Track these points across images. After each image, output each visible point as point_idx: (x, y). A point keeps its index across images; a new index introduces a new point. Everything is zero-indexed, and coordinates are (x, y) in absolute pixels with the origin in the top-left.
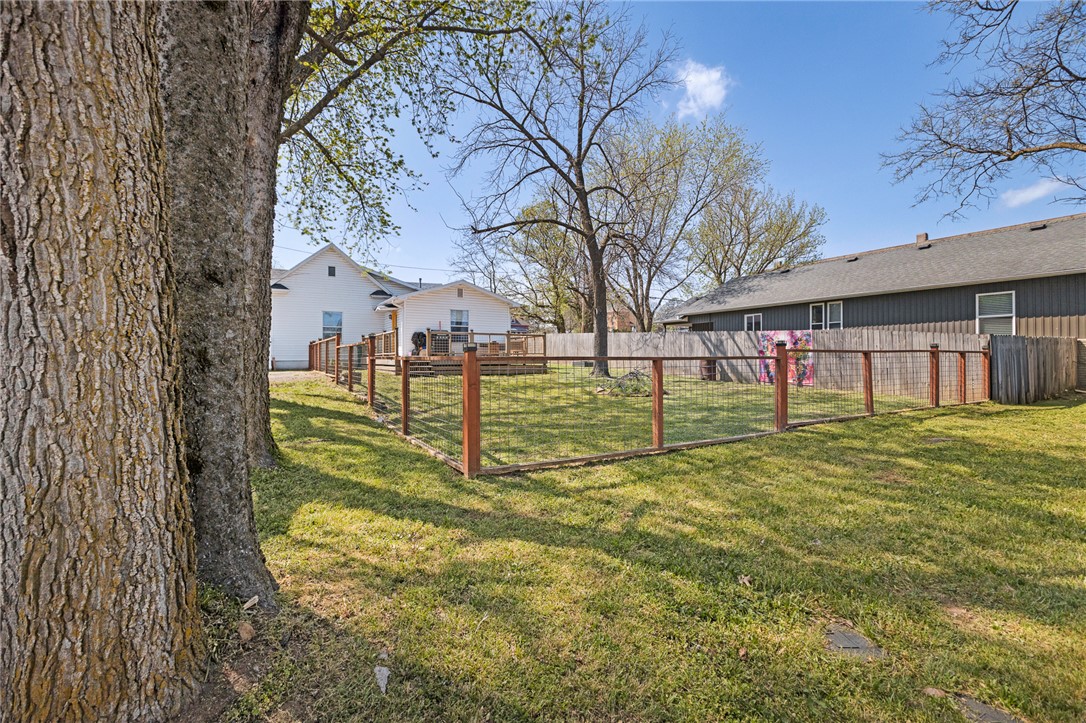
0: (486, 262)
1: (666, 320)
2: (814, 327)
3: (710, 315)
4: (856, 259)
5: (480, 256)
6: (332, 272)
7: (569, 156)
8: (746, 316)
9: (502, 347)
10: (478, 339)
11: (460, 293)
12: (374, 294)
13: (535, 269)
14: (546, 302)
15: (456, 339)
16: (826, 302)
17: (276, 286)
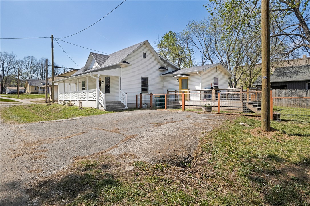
6: (145, 56)
8: (307, 83)
11: (216, 69)
12: (160, 68)
17: (124, 62)
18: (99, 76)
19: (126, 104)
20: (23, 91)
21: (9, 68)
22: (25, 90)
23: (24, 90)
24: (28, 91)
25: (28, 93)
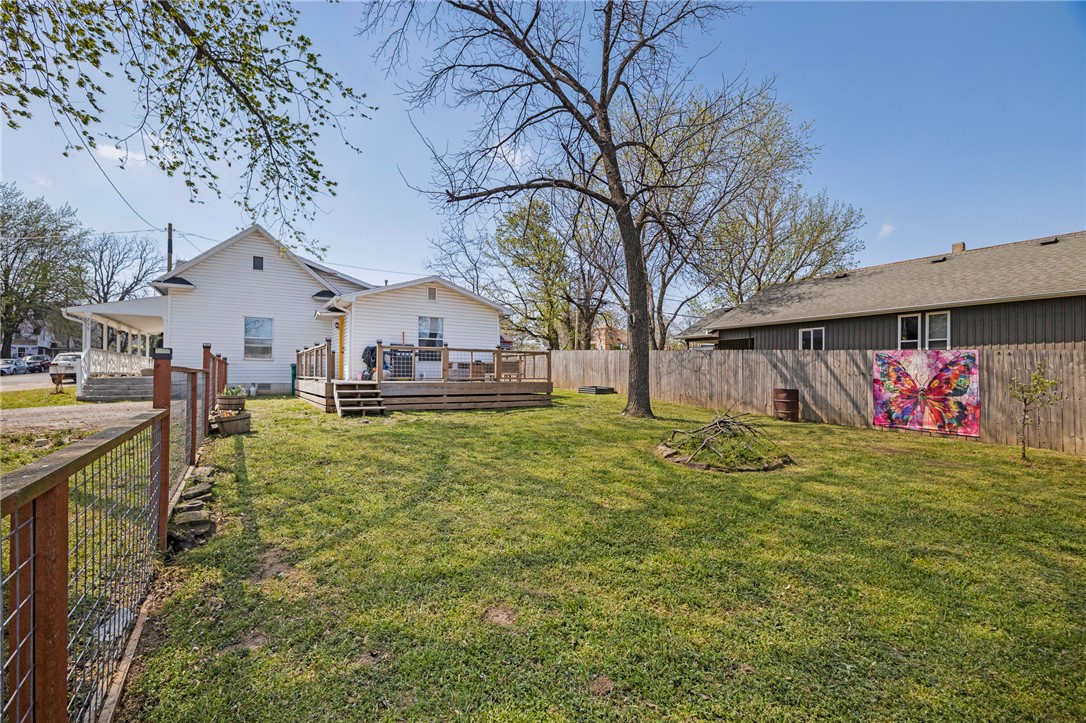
0: (469, 265)
1: (690, 336)
2: (904, 346)
3: (750, 329)
4: (944, 259)
5: (462, 257)
6: (258, 263)
7: (589, 99)
8: (801, 331)
9: (489, 368)
10: (454, 357)
11: (432, 294)
12: (318, 295)
13: (524, 277)
14: (537, 314)
15: (425, 356)
16: (923, 312)
17: (174, 280)
18: (87, 315)
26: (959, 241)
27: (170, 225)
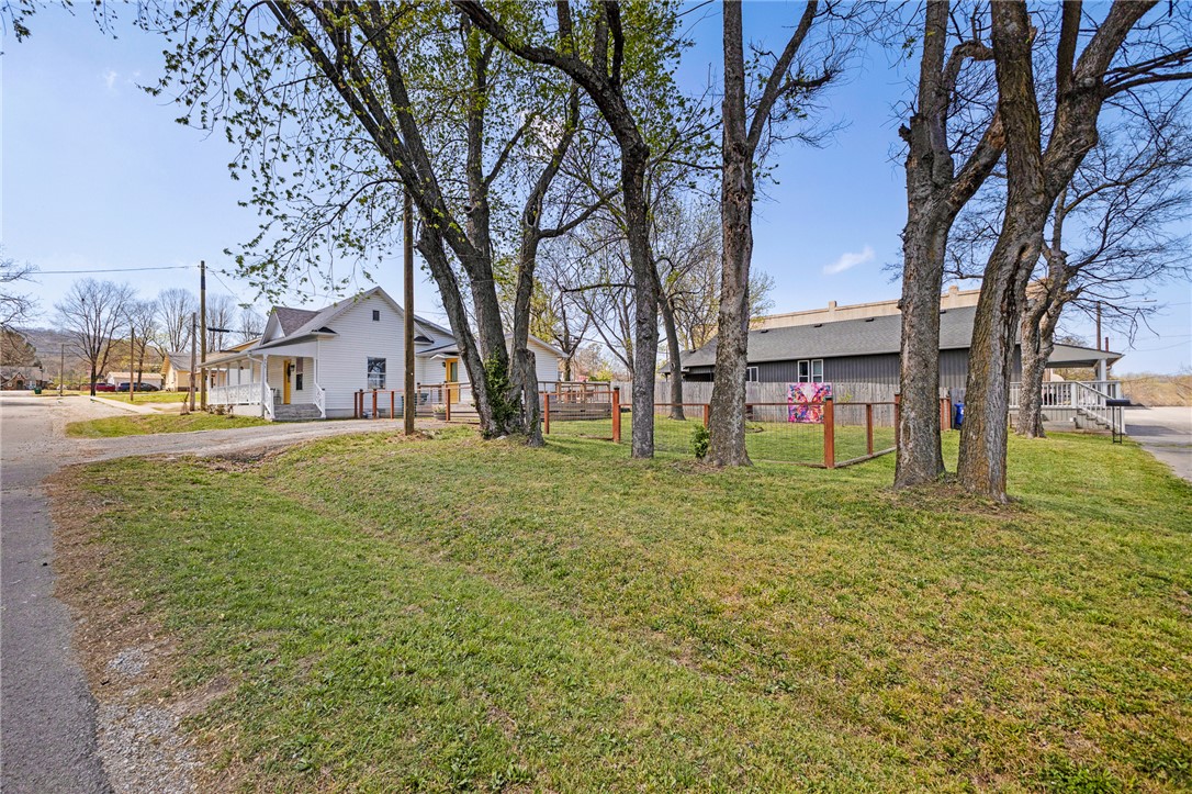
2: (801, 380)
4: (820, 326)
6: (376, 316)
12: (416, 340)
16: (810, 359)
17: (324, 329)
18: (265, 357)
19: (322, 409)
20: (158, 385)
21: (116, 324)
22: (163, 382)
23: (160, 383)
24: (171, 383)
25: (169, 390)
26: (833, 300)
27: (203, 263)
